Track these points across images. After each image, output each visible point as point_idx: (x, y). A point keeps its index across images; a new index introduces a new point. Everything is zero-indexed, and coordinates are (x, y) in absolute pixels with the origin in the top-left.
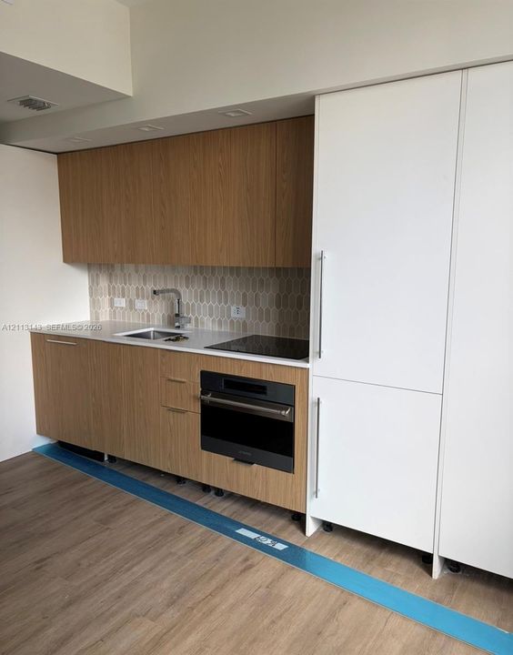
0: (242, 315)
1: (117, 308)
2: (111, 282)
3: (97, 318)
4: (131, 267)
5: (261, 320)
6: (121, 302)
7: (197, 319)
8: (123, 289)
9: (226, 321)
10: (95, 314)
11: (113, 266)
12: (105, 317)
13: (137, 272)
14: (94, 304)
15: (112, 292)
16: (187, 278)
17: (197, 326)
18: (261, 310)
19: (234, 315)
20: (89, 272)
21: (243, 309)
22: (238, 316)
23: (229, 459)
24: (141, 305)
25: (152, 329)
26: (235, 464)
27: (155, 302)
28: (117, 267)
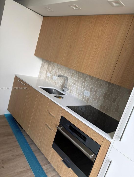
0: (88, 95)
1: (48, 76)
2: (48, 67)
3: (40, 78)
4: (56, 64)
5: (95, 100)
6: (49, 75)
7: (71, 90)
8: (51, 70)
9: (81, 95)
10: (40, 76)
11: (51, 62)
12: (43, 78)
13: (57, 66)
14: (41, 72)
15: (48, 70)
16: (73, 74)
17: (70, 92)
18: (96, 96)
19: (85, 94)
20: (42, 61)
21: (89, 93)
22: (86, 95)
23: (60, 158)
24: (55, 78)
25: (54, 88)
26: (62, 162)
27: (60, 79)
28: (52, 62)
